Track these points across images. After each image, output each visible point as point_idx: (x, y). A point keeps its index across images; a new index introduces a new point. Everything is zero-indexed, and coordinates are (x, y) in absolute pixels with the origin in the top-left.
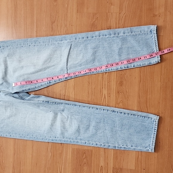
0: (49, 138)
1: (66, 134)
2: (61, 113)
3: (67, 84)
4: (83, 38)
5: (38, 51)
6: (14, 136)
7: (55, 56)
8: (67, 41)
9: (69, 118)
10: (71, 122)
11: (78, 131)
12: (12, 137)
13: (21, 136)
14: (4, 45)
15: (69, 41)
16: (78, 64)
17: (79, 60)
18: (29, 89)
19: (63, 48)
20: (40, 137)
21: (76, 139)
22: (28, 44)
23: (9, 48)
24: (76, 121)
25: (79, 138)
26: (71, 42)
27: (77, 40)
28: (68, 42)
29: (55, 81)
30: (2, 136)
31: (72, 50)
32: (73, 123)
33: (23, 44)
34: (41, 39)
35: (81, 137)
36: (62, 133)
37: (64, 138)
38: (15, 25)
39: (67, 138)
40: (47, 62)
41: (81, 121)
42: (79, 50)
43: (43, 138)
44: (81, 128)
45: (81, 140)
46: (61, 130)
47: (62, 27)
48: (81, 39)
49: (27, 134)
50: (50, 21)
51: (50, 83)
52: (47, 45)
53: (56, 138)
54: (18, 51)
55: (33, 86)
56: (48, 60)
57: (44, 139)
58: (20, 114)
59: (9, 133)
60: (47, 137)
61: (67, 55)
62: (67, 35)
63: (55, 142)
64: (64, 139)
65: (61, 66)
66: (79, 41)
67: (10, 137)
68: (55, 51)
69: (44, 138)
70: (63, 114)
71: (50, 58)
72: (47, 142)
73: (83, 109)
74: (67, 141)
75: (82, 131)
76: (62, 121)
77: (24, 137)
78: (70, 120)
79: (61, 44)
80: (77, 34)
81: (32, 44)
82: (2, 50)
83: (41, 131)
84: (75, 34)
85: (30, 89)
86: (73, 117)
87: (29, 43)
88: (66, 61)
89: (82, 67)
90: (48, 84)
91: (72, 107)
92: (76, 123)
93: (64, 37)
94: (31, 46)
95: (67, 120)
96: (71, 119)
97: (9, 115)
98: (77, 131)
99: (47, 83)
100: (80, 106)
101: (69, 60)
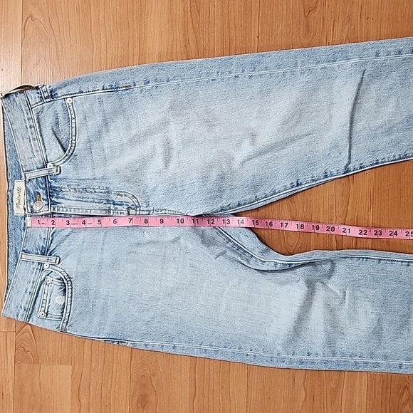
0: (290, 356)
1: (341, 345)
2: (322, 282)
3: (352, 189)
4: (400, 52)
5: (261, 92)
6: (183, 348)
7: (312, 105)
8: (352, 61)
9: (347, 297)
10: (353, 308)
11: (377, 332)
12: (179, 352)
13: (207, 348)
14: (157, 74)
15: (357, 60)
16: (381, 127)
17: (386, 118)
18: (239, 205)
19: (338, 82)
20: (263, 354)
21: (372, 355)
22: (230, 73)
23: (173, 83)
24: (370, 304)
25: (380, 351)
26: (363, 63)
27: (382, 58)
28: (356, 64)
29: (313, 180)
30: (150, 348)
31: (363, 87)
32: (360, 310)
33: (215, 74)
34: (273, 57)
35: (384, 348)
36: (330, 342)
37: (334, 354)
38: (194, 17)
39: (343, 354)
40: (290, 124)
41: (385, 304)
42: (384, 87)
43: (271, 355)
44: (385, 326)
45: (386, 357)
46: (327, 332)
47: (336, 24)
48: (392, 57)
49: (223, 344)
50: (301, 6)
51: (298, 185)
52: (288, 75)
53: (312, 357)
54: (201, 93)
55: (249, 196)
56: (293, 117)
57: (275, 359)
58: (205, 285)
59: (171, 339)
60: (283, 355)
61: (352, 101)
62: (350, 45)
63: (309, 366)
64: (335, 359)
65: (330, 134)
66: (388, 62)
67: (172, 352)
68: (312, 91)
69: (275, 355)
70: (329, 286)
71: (298, 113)
72: (285, 367)
73: (390, 267)
74: (346, 363)
75: (388, 332)
76: (327, 306)
77: (216, 352)
78: (352, 300)
79: (333, 69)
80: (380, 41)
81: (243, 71)
82: (154, 92)
83: (265, 334)
84: (376, 42)
85: (243, 203)
86: (359, 294)
87: (233, 68)
88: (348, 118)
89: (393, 137)
90: (292, 187)
91: (357, 263)
92: (370, 310)
93: (342, 51)
94: (239, 79)
95: (343, 302)
96: (354, 298)
97: (171, 285)
98: (373, 332)
99: (289, 186)
100: (380, 260)
101: (356, 116)
